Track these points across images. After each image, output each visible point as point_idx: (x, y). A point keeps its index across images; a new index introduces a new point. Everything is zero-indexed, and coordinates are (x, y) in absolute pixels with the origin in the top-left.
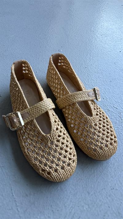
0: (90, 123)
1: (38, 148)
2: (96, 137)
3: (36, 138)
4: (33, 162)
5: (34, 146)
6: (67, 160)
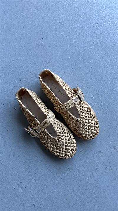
0: (79, 122)
1: (53, 145)
2: (85, 130)
3: (50, 139)
4: (53, 152)
6: (71, 148)
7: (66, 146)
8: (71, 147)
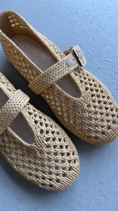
0: (81, 107)
1: (27, 162)
2: (93, 122)
3: (21, 150)
4: (29, 178)
5: (22, 161)
6: (67, 165)
7: (57, 161)
8: (67, 162)
